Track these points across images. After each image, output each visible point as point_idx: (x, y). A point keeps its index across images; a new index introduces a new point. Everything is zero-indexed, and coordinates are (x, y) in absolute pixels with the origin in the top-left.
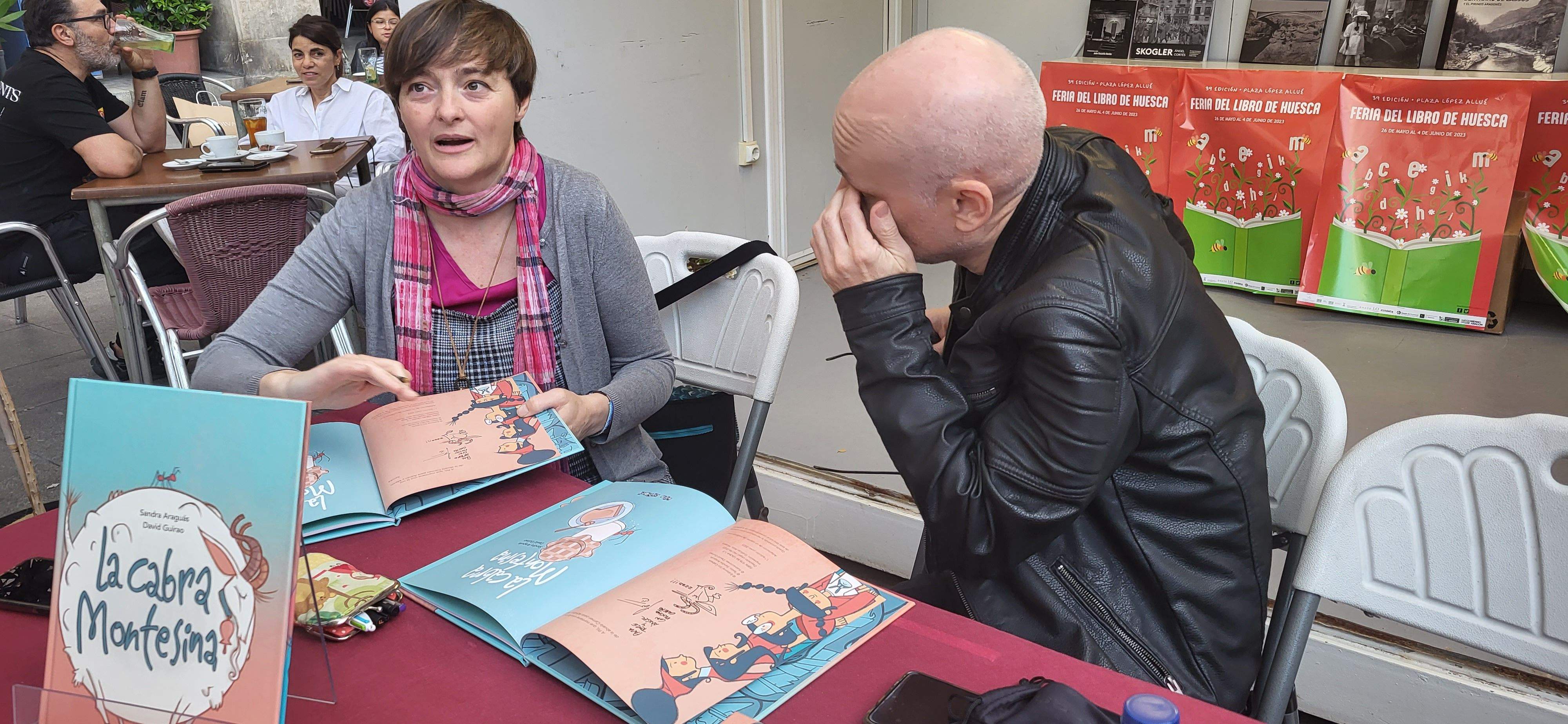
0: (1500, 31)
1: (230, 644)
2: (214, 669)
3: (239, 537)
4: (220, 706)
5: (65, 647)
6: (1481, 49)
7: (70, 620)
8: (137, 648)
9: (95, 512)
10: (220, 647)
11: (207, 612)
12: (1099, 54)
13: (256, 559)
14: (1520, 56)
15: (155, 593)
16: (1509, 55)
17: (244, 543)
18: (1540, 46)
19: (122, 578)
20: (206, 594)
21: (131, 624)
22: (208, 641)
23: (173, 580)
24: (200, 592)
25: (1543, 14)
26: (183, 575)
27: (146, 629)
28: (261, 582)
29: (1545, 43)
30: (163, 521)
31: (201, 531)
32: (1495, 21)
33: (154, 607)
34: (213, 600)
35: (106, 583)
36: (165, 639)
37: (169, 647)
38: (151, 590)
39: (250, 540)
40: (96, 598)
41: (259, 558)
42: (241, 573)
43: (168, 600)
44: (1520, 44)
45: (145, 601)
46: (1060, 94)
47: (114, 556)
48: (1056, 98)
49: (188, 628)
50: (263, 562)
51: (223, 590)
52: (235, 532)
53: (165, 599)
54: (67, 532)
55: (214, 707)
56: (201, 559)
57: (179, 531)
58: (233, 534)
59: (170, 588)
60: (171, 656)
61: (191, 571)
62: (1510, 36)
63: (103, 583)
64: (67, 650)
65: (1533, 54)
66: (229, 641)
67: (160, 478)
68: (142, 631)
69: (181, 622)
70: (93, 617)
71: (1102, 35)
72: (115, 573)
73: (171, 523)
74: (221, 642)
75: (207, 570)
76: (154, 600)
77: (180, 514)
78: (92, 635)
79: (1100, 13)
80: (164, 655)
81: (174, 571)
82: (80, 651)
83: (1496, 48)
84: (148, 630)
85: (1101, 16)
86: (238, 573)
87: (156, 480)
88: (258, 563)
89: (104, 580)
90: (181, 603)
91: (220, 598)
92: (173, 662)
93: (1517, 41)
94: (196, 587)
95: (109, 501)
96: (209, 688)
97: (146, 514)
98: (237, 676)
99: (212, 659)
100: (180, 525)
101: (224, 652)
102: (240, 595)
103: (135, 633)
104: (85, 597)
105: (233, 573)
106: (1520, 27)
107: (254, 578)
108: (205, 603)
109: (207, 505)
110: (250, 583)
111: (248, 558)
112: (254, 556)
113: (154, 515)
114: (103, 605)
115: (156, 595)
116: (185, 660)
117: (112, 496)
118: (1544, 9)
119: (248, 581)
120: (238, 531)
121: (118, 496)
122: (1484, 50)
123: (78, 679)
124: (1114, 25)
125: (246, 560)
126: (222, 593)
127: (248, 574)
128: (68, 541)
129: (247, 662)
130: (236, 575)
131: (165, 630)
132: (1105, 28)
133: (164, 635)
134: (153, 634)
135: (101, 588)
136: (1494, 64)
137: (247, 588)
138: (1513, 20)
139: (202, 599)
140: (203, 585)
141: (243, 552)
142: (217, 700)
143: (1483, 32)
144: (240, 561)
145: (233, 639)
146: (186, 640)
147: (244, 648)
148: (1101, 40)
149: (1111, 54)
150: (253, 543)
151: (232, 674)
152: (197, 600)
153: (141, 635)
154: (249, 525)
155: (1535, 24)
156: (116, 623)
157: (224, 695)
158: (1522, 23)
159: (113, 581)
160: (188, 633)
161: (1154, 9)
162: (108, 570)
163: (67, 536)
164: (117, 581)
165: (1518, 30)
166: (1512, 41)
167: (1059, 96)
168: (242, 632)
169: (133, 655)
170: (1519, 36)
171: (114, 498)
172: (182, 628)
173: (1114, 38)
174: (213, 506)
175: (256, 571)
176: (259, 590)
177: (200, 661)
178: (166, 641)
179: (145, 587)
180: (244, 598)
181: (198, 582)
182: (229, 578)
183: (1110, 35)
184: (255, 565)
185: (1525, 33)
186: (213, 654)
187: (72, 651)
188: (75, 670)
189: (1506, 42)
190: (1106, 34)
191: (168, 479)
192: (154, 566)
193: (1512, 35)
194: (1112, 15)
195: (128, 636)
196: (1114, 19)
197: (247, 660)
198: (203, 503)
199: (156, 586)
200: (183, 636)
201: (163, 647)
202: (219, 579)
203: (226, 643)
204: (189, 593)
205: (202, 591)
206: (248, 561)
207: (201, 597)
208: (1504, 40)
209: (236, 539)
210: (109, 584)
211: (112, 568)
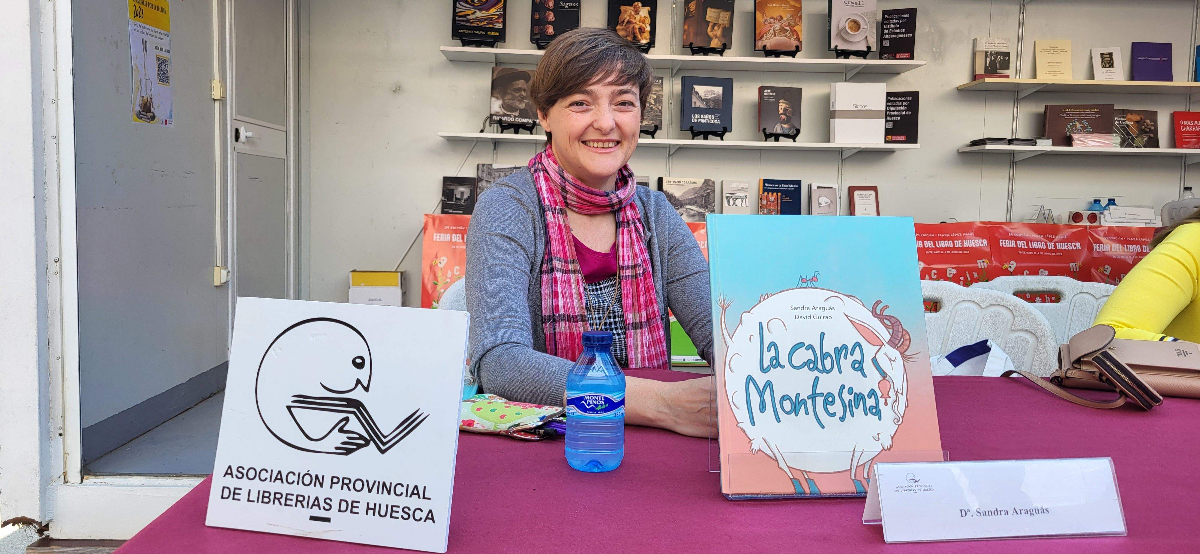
0: (686, 199)
1: (890, 397)
2: (880, 419)
3: (882, 317)
4: (891, 447)
5: (738, 423)
6: (679, 209)
7: (740, 400)
8: (807, 413)
9: (749, 312)
10: (882, 401)
11: (865, 376)
12: (454, 212)
13: (898, 331)
14: (699, 213)
15: (815, 367)
16: (693, 212)
17: (885, 320)
18: (707, 207)
19: (783, 359)
20: (861, 363)
21: (798, 395)
22: (870, 398)
23: (830, 356)
24: (855, 362)
25: (705, 191)
26: (838, 351)
27: (813, 396)
28: (906, 348)
29: (709, 206)
30: (813, 312)
31: (847, 316)
32: (684, 193)
33: (817, 378)
34: (868, 365)
35: (769, 366)
36: (832, 402)
37: (837, 408)
38: (811, 365)
39: (890, 318)
40: (761, 379)
41: (900, 330)
42: (887, 343)
43: (828, 372)
44: (697, 206)
45: (809, 375)
46: (440, 236)
47: (773, 344)
48: (436, 239)
49: (851, 391)
50: (904, 332)
51: (875, 357)
52: (876, 313)
53: (825, 371)
54: (725, 331)
55: (886, 448)
56: (851, 337)
57: (827, 318)
58: (875, 314)
59: (828, 363)
60: (840, 414)
61: (845, 347)
62: (693, 202)
63: (765, 366)
64: (740, 425)
65: (704, 211)
66: (888, 395)
67: (804, 280)
68: (808, 399)
69: (843, 387)
70: (761, 394)
71: (454, 199)
72: (776, 357)
73: (820, 313)
74: (881, 397)
75: (858, 344)
76: (816, 373)
77: (827, 305)
78: (763, 408)
79: (450, 185)
80: (833, 415)
81: (829, 348)
82: (754, 424)
83: (687, 209)
84: (815, 397)
85: (452, 187)
86: (885, 343)
87: (801, 283)
88: (900, 334)
89: (766, 363)
90: (840, 372)
91: (874, 364)
92: (842, 419)
93: (696, 205)
94: (850, 359)
95: (760, 302)
96: (878, 434)
97: (796, 309)
98: (901, 421)
99: (876, 411)
100: (827, 313)
101: (886, 404)
102: (890, 359)
103: (803, 401)
104: (750, 379)
105: (881, 344)
106: (696, 197)
107: (898, 346)
108: (861, 370)
109: (848, 296)
110: (897, 349)
111: (891, 331)
112: (895, 328)
113: (803, 308)
114: (769, 384)
115: (817, 369)
116: (853, 416)
117: (762, 298)
118: (705, 188)
119: (894, 348)
120: (878, 312)
121: (768, 297)
122: (681, 209)
123: (755, 446)
124: (462, 193)
125: (889, 333)
126: (874, 361)
127: (894, 343)
128: (727, 338)
129: (907, 409)
130: (883, 344)
131: (831, 395)
132: (456, 195)
133: (830, 399)
134: (820, 400)
135: (764, 370)
136: (687, 217)
137: (895, 353)
138: (691, 194)
139: (858, 366)
140: (857, 356)
141: (886, 327)
142: (888, 443)
143: (678, 200)
144: (885, 335)
145: (892, 394)
146: (850, 400)
147: (902, 399)
148: (453, 203)
149: (461, 212)
150: (893, 321)
151: (896, 420)
152: (853, 368)
153: (809, 402)
154: (886, 307)
155: (702, 196)
156: (784, 396)
157: (892, 438)
158: (696, 195)
159: (776, 363)
160: (851, 394)
161: (488, 183)
162: (768, 356)
163: (725, 333)
164: (779, 363)
165: (695, 199)
166: (693, 204)
167: (438, 237)
168: (898, 387)
169: (805, 420)
170: (696, 202)
171: (764, 299)
172: (845, 391)
173: (463, 201)
174: (853, 297)
175: (900, 340)
176: (905, 353)
177: (866, 414)
178: (832, 403)
179: (806, 364)
180: (894, 361)
181: (852, 354)
182: (878, 347)
183: (460, 200)
184: (898, 336)
185: (699, 200)
186: (877, 407)
187: (746, 424)
188: (751, 440)
189: (690, 205)
190: (457, 199)
191: (812, 280)
192: (810, 347)
193: (693, 201)
194: (460, 187)
195: (797, 405)
196: (462, 189)
197: (906, 407)
198: (844, 295)
199: (815, 362)
200: (847, 397)
201: (831, 409)
202: (869, 351)
203: (886, 397)
204: (846, 363)
205: (858, 361)
206: (891, 333)
207: (857, 365)
208: (689, 204)
209: (878, 318)
210: (772, 366)
211: (773, 353)
